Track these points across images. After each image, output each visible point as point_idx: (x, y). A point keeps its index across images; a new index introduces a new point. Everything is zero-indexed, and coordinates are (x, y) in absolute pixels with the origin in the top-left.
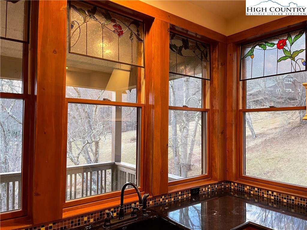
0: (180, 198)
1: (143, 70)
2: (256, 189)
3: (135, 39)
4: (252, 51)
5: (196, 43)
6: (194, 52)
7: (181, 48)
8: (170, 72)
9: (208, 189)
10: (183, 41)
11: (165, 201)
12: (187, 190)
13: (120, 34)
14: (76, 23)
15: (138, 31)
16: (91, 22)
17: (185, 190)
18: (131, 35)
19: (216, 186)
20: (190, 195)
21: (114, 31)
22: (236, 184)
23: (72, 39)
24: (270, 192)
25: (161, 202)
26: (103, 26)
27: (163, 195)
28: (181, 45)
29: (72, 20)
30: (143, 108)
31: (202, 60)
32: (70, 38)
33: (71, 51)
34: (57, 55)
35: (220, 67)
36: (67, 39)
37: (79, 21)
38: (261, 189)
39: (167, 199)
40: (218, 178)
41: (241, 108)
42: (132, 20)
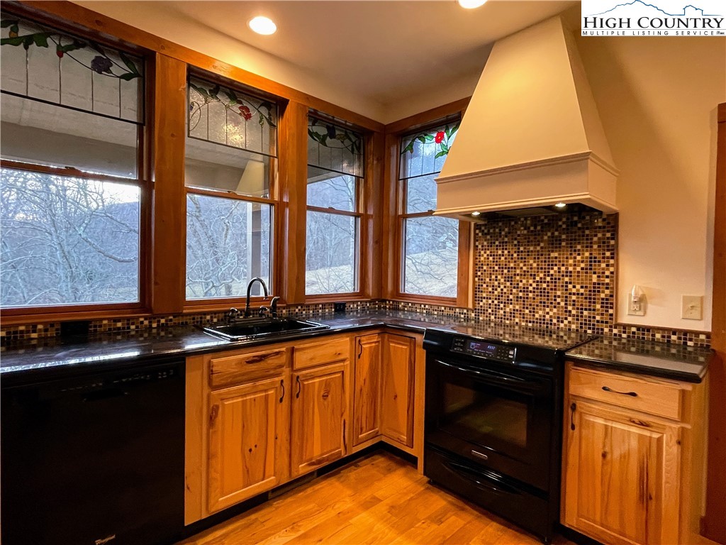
0: (320, 311)
1: (276, 160)
2: (410, 305)
3: (266, 125)
4: (411, 145)
5: (346, 132)
6: (342, 142)
7: (325, 137)
8: (309, 165)
9: (357, 306)
10: (328, 128)
11: (302, 313)
12: (330, 304)
13: (248, 117)
14: (195, 104)
15: (270, 115)
16: (213, 102)
17: (327, 303)
18: (261, 119)
19: (368, 305)
20: (333, 310)
21: (240, 114)
22: (391, 302)
23: (191, 122)
24: (423, 306)
25: (297, 313)
26: (227, 107)
27: (299, 305)
28: (326, 132)
29: (191, 100)
30: (276, 205)
31: (353, 153)
32: (189, 121)
33: (191, 135)
34: (174, 139)
35: (375, 162)
36: (186, 121)
37: (198, 102)
38: (414, 304)
39: (304, 310)
40: (371, 294)
41: (400, 213)
42: (263, 102)
